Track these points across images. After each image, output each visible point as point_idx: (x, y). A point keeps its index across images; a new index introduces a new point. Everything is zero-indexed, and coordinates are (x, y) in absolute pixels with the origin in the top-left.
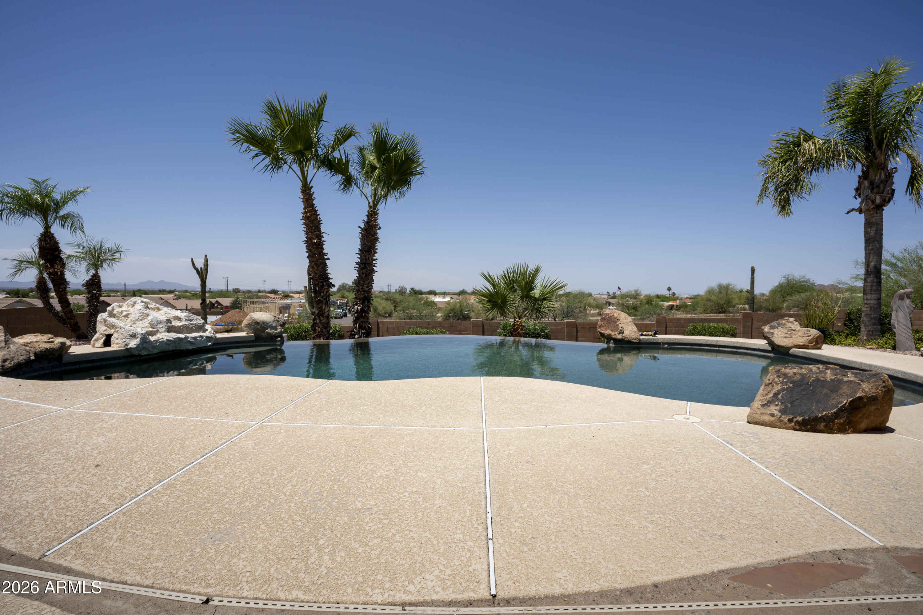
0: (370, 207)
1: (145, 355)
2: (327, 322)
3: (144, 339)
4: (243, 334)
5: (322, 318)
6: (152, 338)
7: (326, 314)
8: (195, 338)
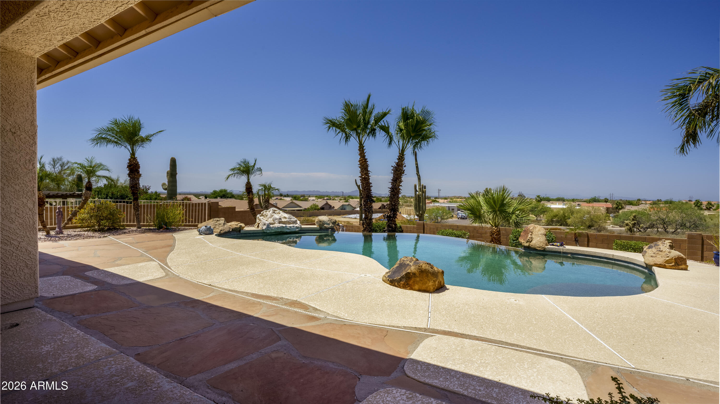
0: (400, 153)
1: (268, 233)
2: (370, 222)
3: (268, 226)
4: (315, 226)
5: (367, 220)
6: (271, 226)
7: (369, 218)
8: (290, 227)
